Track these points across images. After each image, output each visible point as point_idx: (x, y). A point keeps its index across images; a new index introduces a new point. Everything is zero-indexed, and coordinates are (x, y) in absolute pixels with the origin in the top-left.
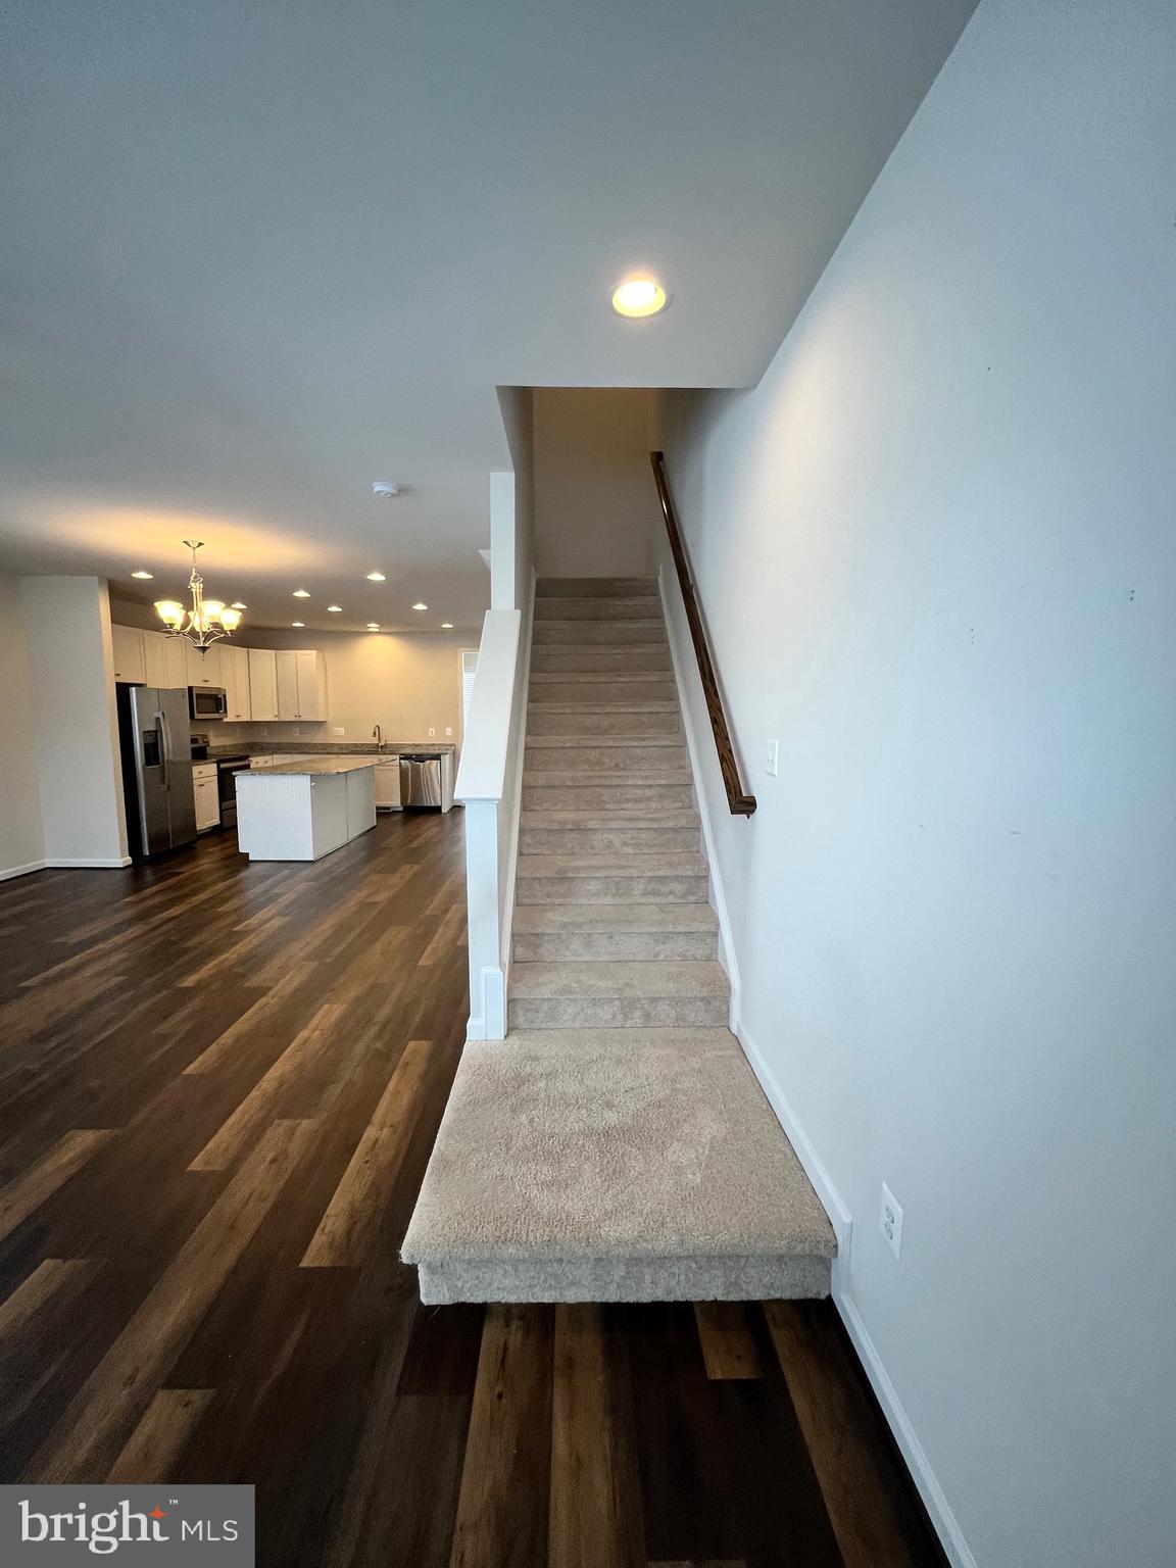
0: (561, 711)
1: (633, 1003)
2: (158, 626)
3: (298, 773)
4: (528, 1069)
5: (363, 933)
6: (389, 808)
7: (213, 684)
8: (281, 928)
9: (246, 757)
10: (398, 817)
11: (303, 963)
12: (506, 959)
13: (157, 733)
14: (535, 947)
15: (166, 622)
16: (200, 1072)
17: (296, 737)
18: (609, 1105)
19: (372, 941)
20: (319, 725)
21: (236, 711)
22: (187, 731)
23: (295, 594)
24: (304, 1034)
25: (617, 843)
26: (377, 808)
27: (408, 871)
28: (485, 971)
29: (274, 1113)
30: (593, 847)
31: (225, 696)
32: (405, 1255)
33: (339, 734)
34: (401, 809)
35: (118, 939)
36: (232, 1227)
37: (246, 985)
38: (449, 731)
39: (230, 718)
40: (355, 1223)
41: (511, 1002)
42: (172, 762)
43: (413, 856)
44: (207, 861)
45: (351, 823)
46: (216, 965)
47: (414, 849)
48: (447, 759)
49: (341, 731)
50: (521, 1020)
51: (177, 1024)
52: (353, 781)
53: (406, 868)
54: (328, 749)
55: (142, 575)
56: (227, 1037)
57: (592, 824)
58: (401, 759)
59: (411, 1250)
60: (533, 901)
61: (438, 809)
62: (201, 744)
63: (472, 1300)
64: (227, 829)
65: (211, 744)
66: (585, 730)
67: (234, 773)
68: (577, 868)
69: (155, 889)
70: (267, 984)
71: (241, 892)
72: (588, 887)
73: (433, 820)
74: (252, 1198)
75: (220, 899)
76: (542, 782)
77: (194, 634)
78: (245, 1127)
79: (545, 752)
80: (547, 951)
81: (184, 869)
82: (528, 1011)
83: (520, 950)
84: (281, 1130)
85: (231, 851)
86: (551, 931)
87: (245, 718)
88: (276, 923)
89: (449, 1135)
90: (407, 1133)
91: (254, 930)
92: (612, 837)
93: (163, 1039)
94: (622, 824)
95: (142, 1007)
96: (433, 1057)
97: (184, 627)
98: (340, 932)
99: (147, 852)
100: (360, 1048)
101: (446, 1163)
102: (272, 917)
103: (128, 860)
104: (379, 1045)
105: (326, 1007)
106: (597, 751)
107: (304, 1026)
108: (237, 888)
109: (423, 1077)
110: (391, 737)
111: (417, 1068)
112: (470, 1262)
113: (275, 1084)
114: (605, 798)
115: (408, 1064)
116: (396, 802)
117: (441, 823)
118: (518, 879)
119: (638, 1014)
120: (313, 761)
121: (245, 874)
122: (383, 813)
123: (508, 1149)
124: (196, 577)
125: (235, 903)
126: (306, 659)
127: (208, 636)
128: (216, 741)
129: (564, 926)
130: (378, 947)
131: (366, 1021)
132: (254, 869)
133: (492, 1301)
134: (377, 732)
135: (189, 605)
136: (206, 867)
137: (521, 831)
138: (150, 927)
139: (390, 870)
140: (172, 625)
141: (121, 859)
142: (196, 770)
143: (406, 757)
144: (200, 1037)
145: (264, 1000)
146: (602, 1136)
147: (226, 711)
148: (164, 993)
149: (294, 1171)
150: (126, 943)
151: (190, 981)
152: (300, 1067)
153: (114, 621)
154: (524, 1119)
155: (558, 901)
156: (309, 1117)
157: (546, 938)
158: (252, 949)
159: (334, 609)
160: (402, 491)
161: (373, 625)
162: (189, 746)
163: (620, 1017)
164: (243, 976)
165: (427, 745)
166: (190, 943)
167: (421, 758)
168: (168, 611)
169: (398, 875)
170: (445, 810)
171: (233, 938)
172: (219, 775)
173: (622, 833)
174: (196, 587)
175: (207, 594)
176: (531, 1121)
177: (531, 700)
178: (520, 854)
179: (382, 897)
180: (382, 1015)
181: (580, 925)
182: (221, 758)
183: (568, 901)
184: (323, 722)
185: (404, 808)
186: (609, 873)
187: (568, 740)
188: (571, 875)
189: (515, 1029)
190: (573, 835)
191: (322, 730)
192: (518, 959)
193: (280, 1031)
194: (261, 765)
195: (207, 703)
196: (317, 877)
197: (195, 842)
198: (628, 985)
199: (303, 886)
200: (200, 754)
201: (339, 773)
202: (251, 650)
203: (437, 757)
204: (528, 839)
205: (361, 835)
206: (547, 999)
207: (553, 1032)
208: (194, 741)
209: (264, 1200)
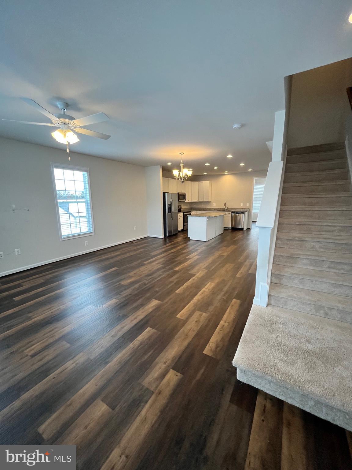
0: (296, 197)
1: (321, 307)
2: (173, 177)
3: (204, 216)
4: (275, 319)
5: (220, 264)
6: (227, 228)
7: (183, 192)
8: (198, 259)
9: (190, 212)
10: (230, 231)
11: (203, 270)
12: (269, 281)
13: (171, 205)
14: (280, 279)
15: (175, 175)
16: (179, 293)
17: (203, 206)
18: (309, 342)
19: (223, 266)
20: (208, 203)
21: (188, 199)
22: (177, 205)
23: (206, 165)
24: (204, 289)
25: (317, 247)
26: (224, 228)
27: (233, 247)
28: (261, 283)
29: (197, 308)
30: (306, 247)
31: (186, 195)
32: (234, 363)
33: (214, 205)
34: (231, 228)
35: (162, 255)
36: (187, 335)
37: (189, 273)
38: (248, 204)
39: (187, 201)
40: (218, 347)
41: (270, 296)
42: (174, 213)
43: (234, 243)
44: (180, 239)
45: (217, 231)
46: (182, 266)
47: (235, 241)
48: (246, 213)
49: (215, 204)
50: (272, 302)
51: (174, 278)
52: (218, 219)
53: (232, 246)
54: (210, 210)
55: (169, 164)
56: (185, 285)
57: (306, 239)
58: (232, 213)
59: (235, 363)
60: (280, 263)
61: (242, 229)
62: (180, 208)
63: (254, 385)
64: (185, 231)
65: (182, 208)
66: (305, 204)
67: (188, 216)
68: (299, 254)
69: (169, 244)
70: (195, 274)
71: (188, 248)
72: (303, 262)
73: (241, 232)
74: (191, 329)
75: (183, 249)
76: (286, 223)
77: (181, 178)
78: (189, 310)
79: (287, 211)
80: (284, 281)
81: (175, 240)
82: (276, 300)
83: (274, 279)
84: (198, 314)
85: (185, 237)
86: (286, 275)
87: (190, 201)
88: (197, 257)
89: (248, 332)
90: (233, 326)
91: (191, 259)
92: (315, 244)
93: (171, 282)
94: (319, 240)
95: (167, 273)
96: (241, 305)
97: (178, 177)
98: (213, 262)
99: (167, 235)
100: (219, 297)
101: (246, 340)
102: (196, 256)
103: (164, 237)
104: (224, 298)
105: (210, 283)
106: (310, 212)
107: (204, 287)
108: (187, 247)
109: (238, 311)
110: (229, 206)
111: (236, 307)
112: (254, 374)
113: (196, 301)
114: (312, 230)
115: (233, 305)
116: (229, 226)
117: (243, 233)
118: (275, 255)
119: (322, 312)
120: (206, 213)
121: (189, 243)
122: (226, 229)
123: (268, 344)
124: (182, 162)
125: (187, 250)
126: (206, 184)
127: (184, 178)
128: (183, 207)
129: (292, 274)
130: (224, 269)
131: (221, 290)
132: (191, 242)
133: (260, 389)
134: (225, 205)
135: (180, 171)
136: (179, 240)
137: (277, 239)
138: (168, 254)
139: (227, 246)
140: (176, 176)
141: (163, 236)
142: (179, 214)
143: (233, 212)
144: (179, 283)
145: (194, 278)
146: (305, 352)
147: (186, 199)
148: (171, 271)
149: (201, 326)
150: (164, 257)
151: (177, 269)
152: (203, 298)
153: (163, 176)
154: (274, 336)
155: (291, 265)
156: (205, 313)
157: (284, 277)
158: (192, 263)
159: (216, 168)
160: (243, 126)
161: (226, 172)
162: (177, 208)
163: (314, 311)
164: (189, 270)
165: (240, 209)
166: (177, 259)
167: (238, 213)
168: (175, 172)
169: (230, 248)
170: (244, 229)
171: (186, 260)
172: (183, 216)
173: (320, 243)
174: (182, 165)
175: (184, 167)
176: (276, 337)
177: (283, 193)
178: (276, 247)
179: (225, 254)
180: (225, 289)
181: (299, 275)
182: (184, 212)
183: (294, 265)
184: (210, 202)
185: (232, 228)
186: (312, 258)
187: (298, 207)
188: (295, 256)
189: (270, 304)
190: (298, 242)
191: (210, 204)
192: (272, 282)
193: (198, 287)
194: (194, 214)
195: (182, 196)
196: (207, 246)
197: (177, 233)
198: (319, 300)
199: (203, 248)
200: (179, 210)
201: (214, 217)
202: (193, 182)
203: (243, 213)
204: (279, 242)
205: (219, 235)
206: (283, 298)
207: (285, 309)
208: (178, 207)
209: (194, 331)
